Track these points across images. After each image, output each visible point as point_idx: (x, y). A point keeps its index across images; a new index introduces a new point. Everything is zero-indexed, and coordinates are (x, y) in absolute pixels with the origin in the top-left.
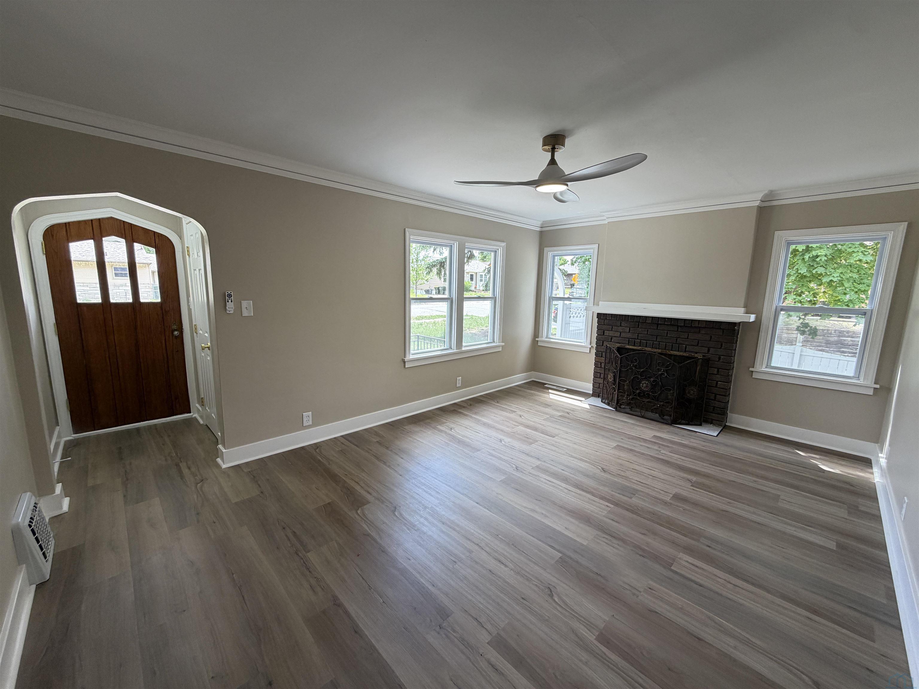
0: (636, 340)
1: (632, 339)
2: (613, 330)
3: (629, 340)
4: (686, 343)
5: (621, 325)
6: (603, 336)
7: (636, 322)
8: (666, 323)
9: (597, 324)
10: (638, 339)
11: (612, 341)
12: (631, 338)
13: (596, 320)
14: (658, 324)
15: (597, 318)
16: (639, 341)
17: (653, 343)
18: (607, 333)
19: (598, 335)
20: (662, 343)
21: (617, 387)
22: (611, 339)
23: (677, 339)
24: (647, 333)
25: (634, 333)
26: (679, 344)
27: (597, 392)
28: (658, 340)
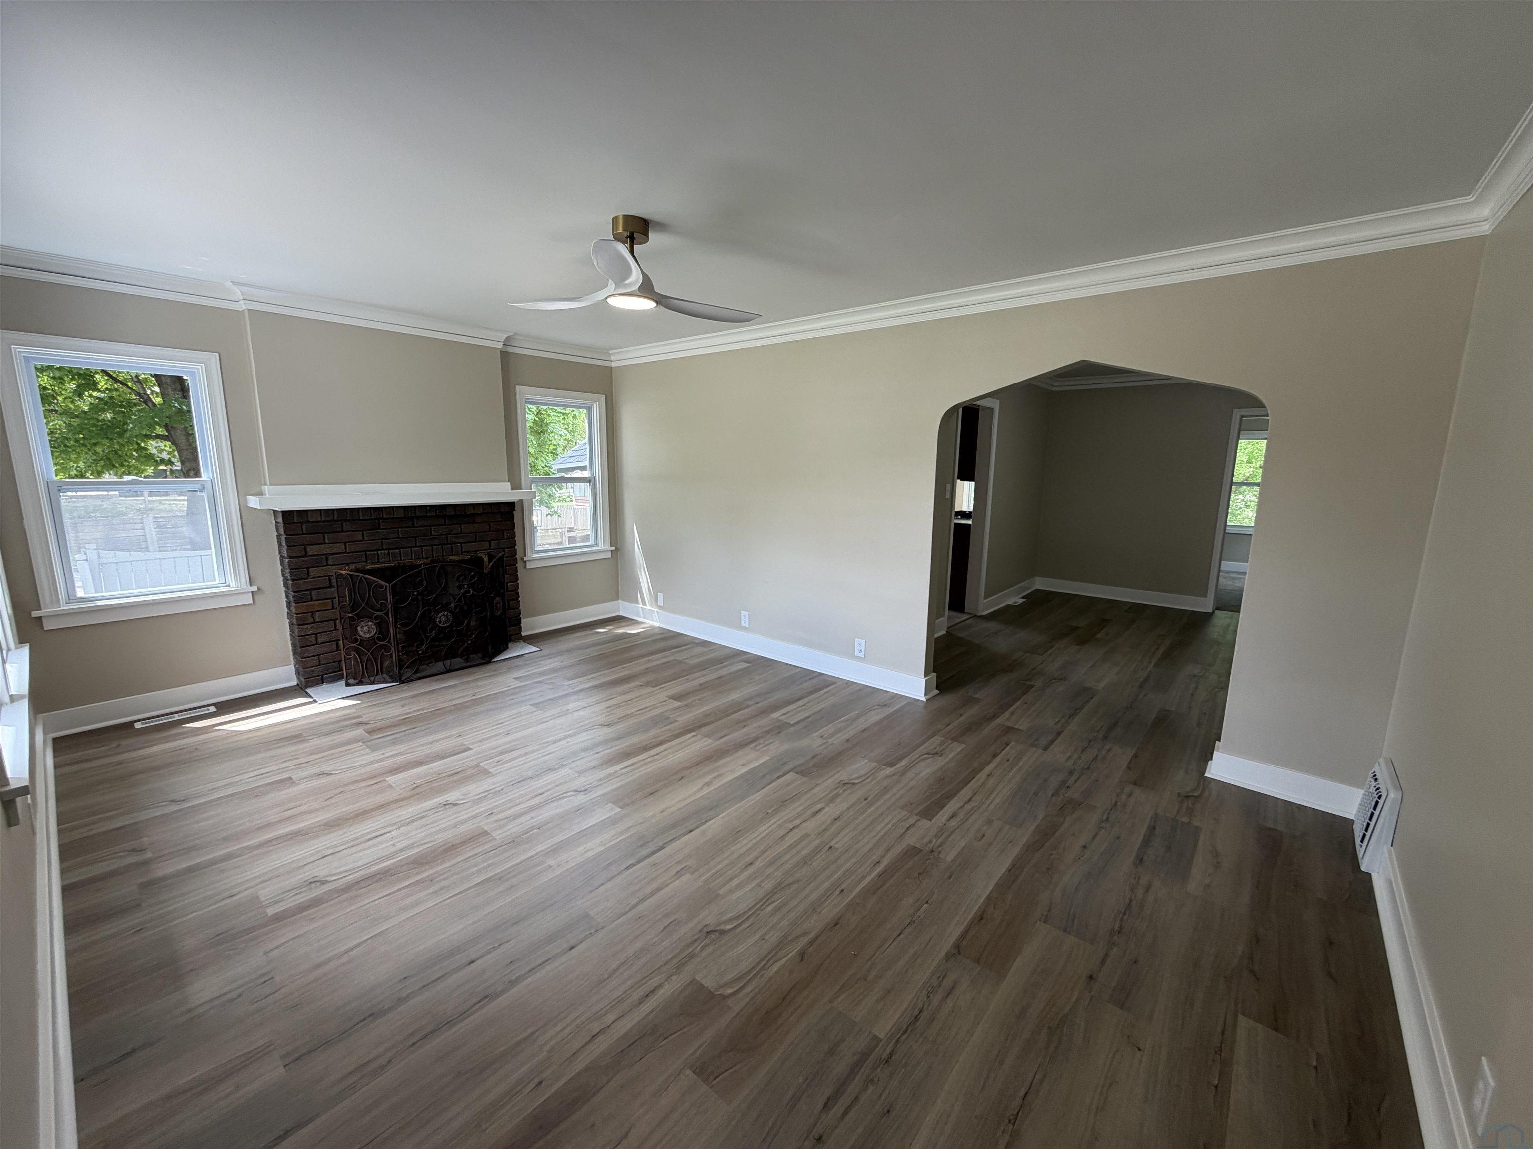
0: (379, 552)
1: (372, 550)
2: (327, 541)
3: (366, 554)
4: (461, 540)
5: (342, 529)
7: (376, 518)
10: (383, 549)
11: (330, 563)
12: (369, 551)
17: (411, 550)
18: (313, 550)
20: (427, 547)
21: (392, 641)
22: (327, 559)
23: (447, 537)
24: (399, 535)
25: (374, 540)
26: (451, 544)
27: (316, 675)
28: (418, 545)
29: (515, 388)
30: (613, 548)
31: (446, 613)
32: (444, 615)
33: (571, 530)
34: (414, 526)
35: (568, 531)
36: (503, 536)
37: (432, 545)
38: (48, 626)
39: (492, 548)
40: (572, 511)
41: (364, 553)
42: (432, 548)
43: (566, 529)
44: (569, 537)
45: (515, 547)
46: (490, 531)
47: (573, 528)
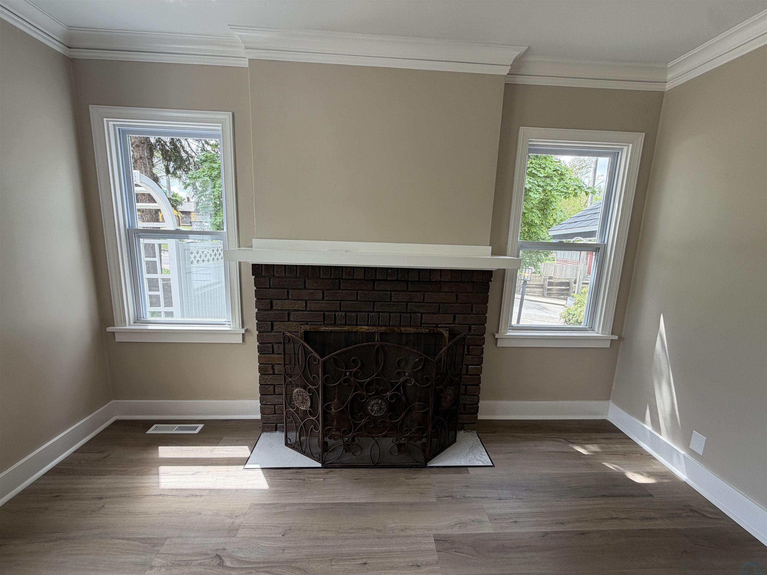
0: (337, 314)
1: (329, 311)
2: (290, 297)
3: (324, 314)
4: (422, 310)
5: (305, 287)
6: (270, 312)
7: (336, 279)
8: (389, 278)
9: (255, 288)
10: (340, 311)
11: (292, 319)
12: (327, 311)
13: (250, 279)
14: (374, 281)
15: (253, 275)
16: (343, 314)
17: (368, 315)
18: (277, 305)
19: (258, 310)
20: (384, 314)
21: (320, 420)
22: (289, 315)
23: (407, 305)
24: (357, 298)
25: (333, 300)
26: (410, 313)
27: (271, 422)
28: (375, 310)
29: (519, 129)
30: (616, 337)
31: (380, 401)
32: (377, 403)
33: (550, 278)
34: (374, 289)
35: (549, 279)
36: (472, 310)
37: (390, 312)
38: (118, 339)
39: (456, 322)
40: (553, 267)
41: (322, 313)
42: (390, 315)
43: (548, 277)
44: (548, 282)
45: (484, 325)
46: (457, 303)
47: (552, 277)
